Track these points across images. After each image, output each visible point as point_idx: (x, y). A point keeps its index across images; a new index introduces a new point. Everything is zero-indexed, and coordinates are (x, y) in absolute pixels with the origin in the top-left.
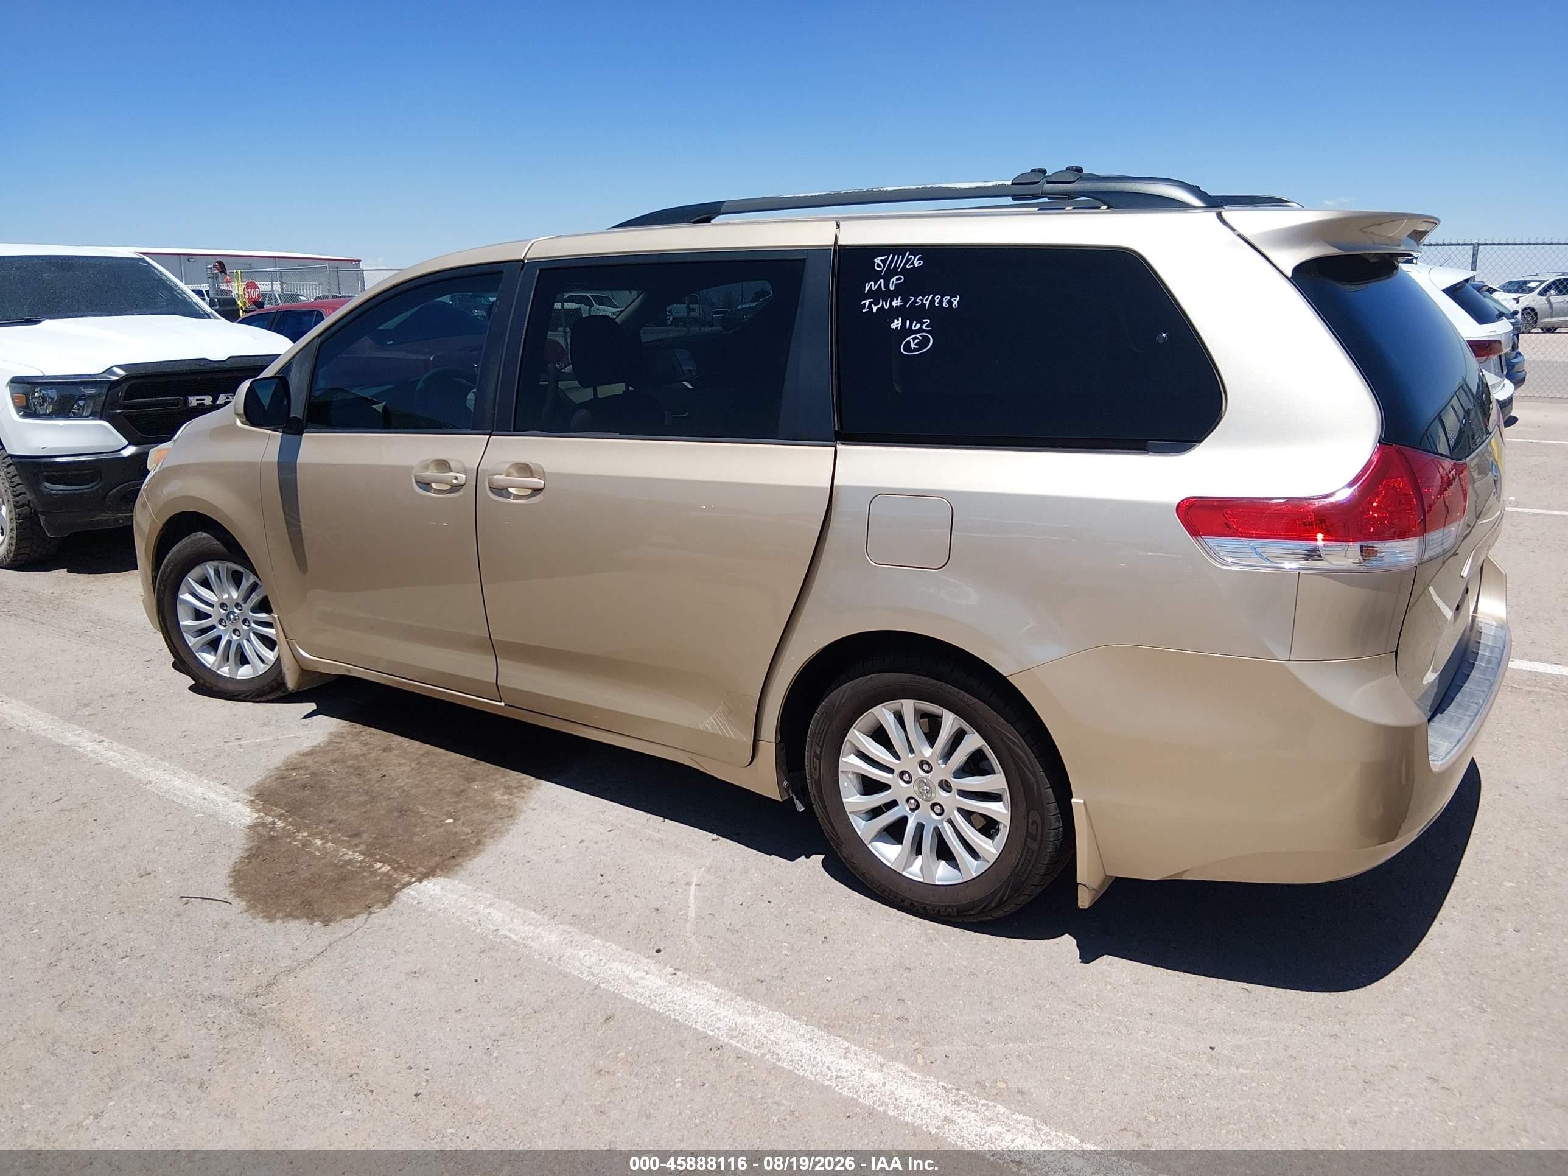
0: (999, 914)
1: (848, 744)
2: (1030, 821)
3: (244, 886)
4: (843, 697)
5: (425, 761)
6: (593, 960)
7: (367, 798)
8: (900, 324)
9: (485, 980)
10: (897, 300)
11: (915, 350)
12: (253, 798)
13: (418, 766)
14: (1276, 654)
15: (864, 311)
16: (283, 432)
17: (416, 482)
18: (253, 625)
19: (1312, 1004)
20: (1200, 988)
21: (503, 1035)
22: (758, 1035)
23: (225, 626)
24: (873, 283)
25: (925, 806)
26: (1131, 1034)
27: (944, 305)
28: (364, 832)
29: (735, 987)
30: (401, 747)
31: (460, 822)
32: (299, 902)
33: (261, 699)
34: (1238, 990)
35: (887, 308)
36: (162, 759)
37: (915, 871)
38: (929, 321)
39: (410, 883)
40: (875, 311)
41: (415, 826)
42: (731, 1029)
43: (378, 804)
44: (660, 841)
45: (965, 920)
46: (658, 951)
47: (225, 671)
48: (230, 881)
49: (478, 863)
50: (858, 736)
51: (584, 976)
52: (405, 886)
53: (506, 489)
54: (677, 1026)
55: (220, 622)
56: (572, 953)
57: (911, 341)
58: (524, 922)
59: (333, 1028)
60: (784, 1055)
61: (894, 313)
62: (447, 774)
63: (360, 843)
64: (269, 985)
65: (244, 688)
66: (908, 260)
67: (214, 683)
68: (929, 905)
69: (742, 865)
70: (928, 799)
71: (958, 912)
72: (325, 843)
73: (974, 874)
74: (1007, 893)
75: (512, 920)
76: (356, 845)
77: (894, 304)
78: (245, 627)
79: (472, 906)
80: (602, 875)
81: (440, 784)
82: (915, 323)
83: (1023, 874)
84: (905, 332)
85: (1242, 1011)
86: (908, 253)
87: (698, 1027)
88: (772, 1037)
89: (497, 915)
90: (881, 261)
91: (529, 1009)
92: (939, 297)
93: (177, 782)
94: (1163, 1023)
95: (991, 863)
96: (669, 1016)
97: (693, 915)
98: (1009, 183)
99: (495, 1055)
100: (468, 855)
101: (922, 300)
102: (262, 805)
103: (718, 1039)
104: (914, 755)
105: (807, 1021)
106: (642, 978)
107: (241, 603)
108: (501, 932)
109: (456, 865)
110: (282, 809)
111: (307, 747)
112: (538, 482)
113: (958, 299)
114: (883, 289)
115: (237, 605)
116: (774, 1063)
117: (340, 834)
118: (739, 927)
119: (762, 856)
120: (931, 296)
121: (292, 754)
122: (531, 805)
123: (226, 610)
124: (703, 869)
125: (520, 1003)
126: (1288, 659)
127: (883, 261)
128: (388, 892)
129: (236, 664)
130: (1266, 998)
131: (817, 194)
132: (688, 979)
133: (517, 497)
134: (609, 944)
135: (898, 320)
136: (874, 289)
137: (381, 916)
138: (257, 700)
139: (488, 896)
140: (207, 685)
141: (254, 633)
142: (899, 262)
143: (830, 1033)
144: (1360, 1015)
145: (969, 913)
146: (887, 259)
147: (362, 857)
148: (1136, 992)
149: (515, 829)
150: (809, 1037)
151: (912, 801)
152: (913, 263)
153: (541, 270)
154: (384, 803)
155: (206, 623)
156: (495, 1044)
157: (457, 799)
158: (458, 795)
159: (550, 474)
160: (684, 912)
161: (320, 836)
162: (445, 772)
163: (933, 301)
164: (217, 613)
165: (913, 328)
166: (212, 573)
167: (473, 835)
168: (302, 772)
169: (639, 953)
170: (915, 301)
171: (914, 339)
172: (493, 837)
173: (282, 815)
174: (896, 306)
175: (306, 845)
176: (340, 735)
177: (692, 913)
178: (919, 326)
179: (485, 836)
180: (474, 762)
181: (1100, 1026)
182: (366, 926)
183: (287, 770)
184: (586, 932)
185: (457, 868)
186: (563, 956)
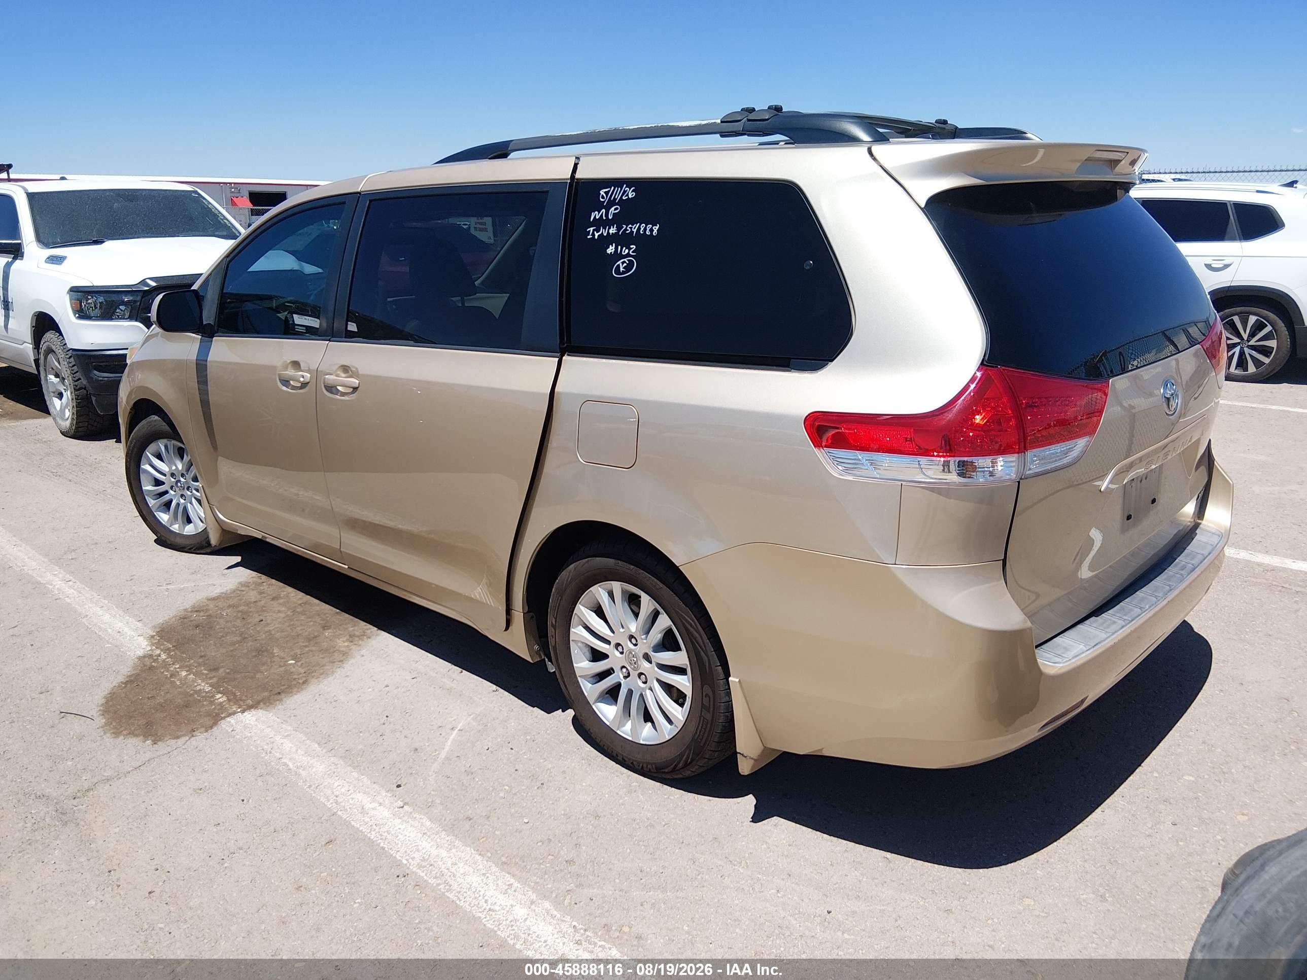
0: (687, 773)
1: (576, 617)
2: (704, 694)
3: (111, 706)
4: (569, 577)
5: (299, 609)
6: (343, 790)
7: (239, 639)
8: (614, 250)
9: (250, 801)
10: (613, 228)
11: (624, 273)
12: (154, 634)
13: (292, 614)
14: (884, 559)
15: (589, 237)
16: (202, 336)
17: (280, 379)
18: (194, 491)
19: (941, 879)
20: (846, 854)
21: (241, 849)
22: (443, 867)
23: (175, 491)
24: (597, 212)
25: (634, 674)
26: (763, 892)
27: (647, 233)
28: (223, 667)
29: (446, 822)
30: (287, 597)
31: (299, 664)
32: (144, 723)
33: (202, 552)
34: (880, 859)
35: (605, 234)
36: (105, 598)
37: (626, 730)
38: (635, 247)
39: (234, 713)
40: (596, 237)
41: (263, 664)
42: (424, 860)
43: (245, 645)
44: (450, 690)
45: (664, 776)
46: (399, 786)
47: (175, 528)
48: (104, 701)
49: (295, 701)
50: (583, 611)
51: (329, 803)
52: (229, 715)
53: (336, 387)
54: (382, 853)
55: (172, 488)
56: (329, 783)
57: (621, 265)
58: (305, 753)
59: (117, 830)
60: (455, 886)
61: (609, 239)
62: (311, 621)
63: (214, 677)
64: (88, 790)
65: (187, 542)
66: (625, 192)
67: (168, 537)
68: (636, 761)
69: (506, 715)
70: (635, 669)
71: (656, 768)
72: (189, 675)
73: (667, 737)
74: (691, 757)
75: (297, 750)
76: (211, 678)
77: (611, 231)
78: (189, 493)
79: (273, 736)
80: (387, 717)
81: (301, 630)
82: (624, 248)
83: (701, 740)
84: (617, 256)
85: (873, 879)
86: (625, 186)
87: (397, 856)
88: (453, 870)
89: (288, 745)
90: (605, 192)
91: (272, 828)
92: (644, 225)
93: (106, 617)
94: (797, 884)
95: (679, 728)
96: (379, 845)
97: (443, 757)
98: (719, 121)
99: (226, 865)
100: (291, 692)
101: (631, 228)
102: (158, 640)
103: (408, 868)
104: (624, 630)
105: (489, 858)
106: (374, 809)
107: (185, 473)
108: (283, 761)
109: (278, 700)
110: (171, 644)
111: (216, 593)
112: (355, 382)
113: (657, 227)
114: (604, 218)
115: (183, 475)
116: (444, 893)
117: (202, 668)
118: (476, 769)
119: (526, 707)
120: (638, 224)
121: (203, 598)
122: (363, 652)
123: (175, 479)
124: (472, 716)
125: (267, 823)
126: (894, 563)
127: (607, 193)
128: (215, 718)
129: (183, 522)
130: (902, 868)
131: (578, 133)
132: (411, 813)
133: (343, 394)
134: (362, 777)
135: (612, 246)
136: (597, 217)
137: (200, 739)
138: (198, 552)
139: (289, 728)
140: (163, 538)
141: (195, 498)
142: (617, 194)
143: (503, 870)
144: (982, 893)
145: (664, 770)
146: (609, 191)
147: (210, 688)
148: (786, 853)
149: (339, 672)
150: (484, 872)
151: (624, 670)
152: (627, 195)
153: (371, 201)
154: (250, 643)
155: (161, 488)
156: (231, 856)
157: (307, 644)
158: (309, 640)
159: (363, 375)
160: (437, 753)
161: (188, 669)
162: (310, 620)
163: (639, 228)
164: (169, 481)
165: (623, 253)
166: (163, 448)
167: (304, 675)
168: (202, 614)
169: (383, 786)
170: (626, 230)
171: (623, 263)
172: (319, 677)
173: (169, 649)
174: (612, 233)
175: (175, 675)
176: (246, 585)
177: (443, 755)
178: (627, 251)
179: (313, 677)
180: (337, 613)
181: (738, 882)
182: (184, 747)
183: (192, 611)
184: (350, 765)
185: (278, 702)
186: (321, 784)
